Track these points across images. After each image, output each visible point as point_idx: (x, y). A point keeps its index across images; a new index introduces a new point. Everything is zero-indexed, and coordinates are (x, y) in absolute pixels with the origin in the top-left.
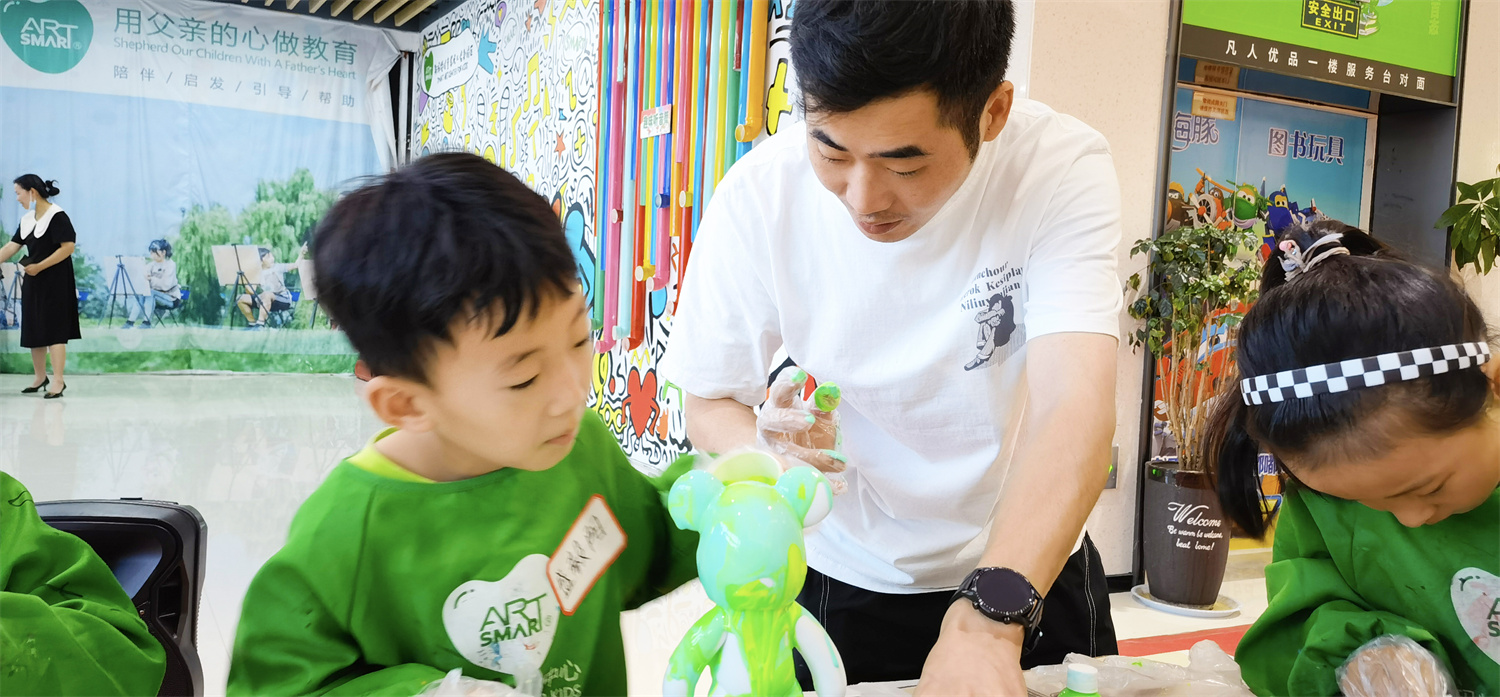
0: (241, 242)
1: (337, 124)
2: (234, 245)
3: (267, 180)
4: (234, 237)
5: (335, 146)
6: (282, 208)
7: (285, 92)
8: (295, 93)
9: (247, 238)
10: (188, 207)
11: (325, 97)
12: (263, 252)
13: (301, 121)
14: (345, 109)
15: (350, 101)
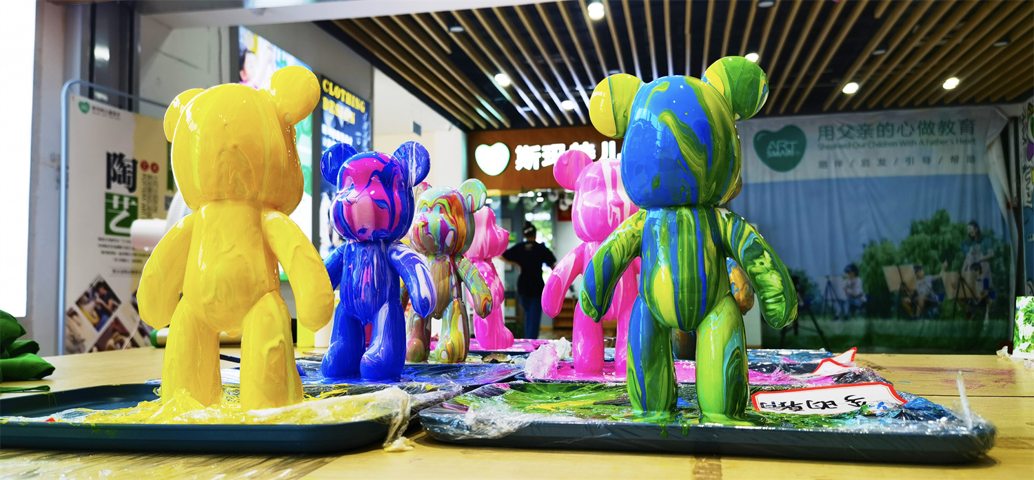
0: (902, 263)
1: (964, 177)
2: (898, 265)
3: (917, 220)
4: (898, 259)
5: (963, 192)
6: (928, 238)
7: (927, 160)
8: (934, 160)
9: (906, 261)
10: (867, 242)
11: (955, 159)
12: (917, 269)
13: (938, 180)
14: (969, 165)
15: (973, 159)
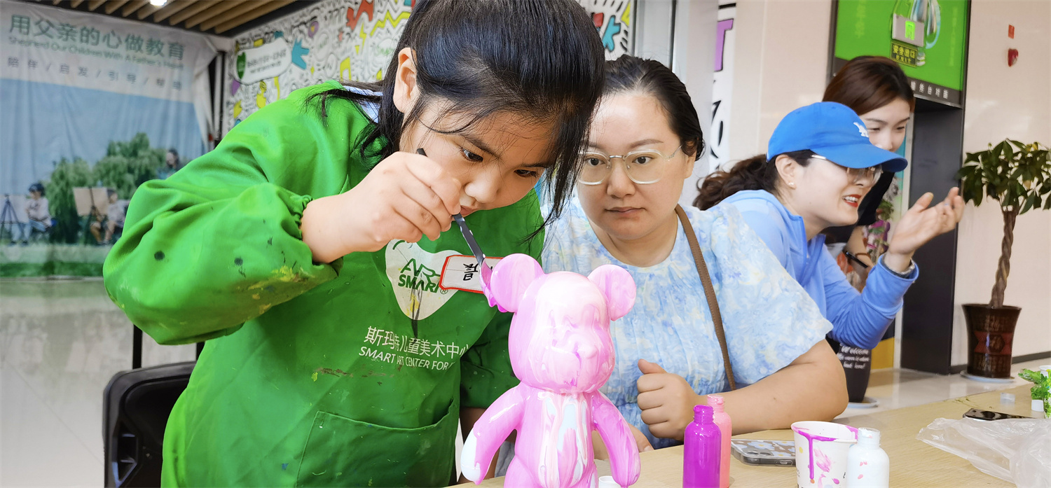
0: (95, 185)
1: (168, 102)
2: (90, 187)
3: (115, 141)
4: (90, 181)
5: (165, 117)
6: (125, 161)
7: (131, 78)
8: (139, 79)
9: (99, 183)
10: (58, 160)
11: (160, 82)
12: (110, 192)
13: (141, 101)
14: (175, 91)
15: (178, 85)
